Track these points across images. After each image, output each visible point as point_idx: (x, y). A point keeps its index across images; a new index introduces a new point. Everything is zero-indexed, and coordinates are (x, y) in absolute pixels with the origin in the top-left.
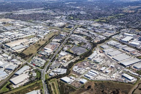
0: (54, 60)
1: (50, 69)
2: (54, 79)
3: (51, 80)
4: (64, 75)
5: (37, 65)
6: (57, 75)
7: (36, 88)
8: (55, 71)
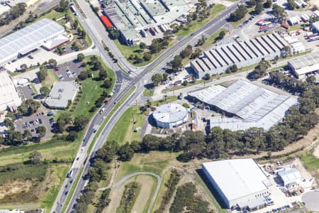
0: (256, 13)
1: (182, 75)
2: (163, 155)
3: (137, 160)
4: (245, 144)
5: (120, 26)
6: (200, 127)
7: (15, 190)
8: (209, 94)
